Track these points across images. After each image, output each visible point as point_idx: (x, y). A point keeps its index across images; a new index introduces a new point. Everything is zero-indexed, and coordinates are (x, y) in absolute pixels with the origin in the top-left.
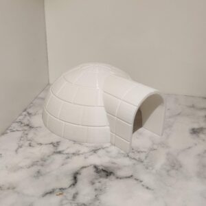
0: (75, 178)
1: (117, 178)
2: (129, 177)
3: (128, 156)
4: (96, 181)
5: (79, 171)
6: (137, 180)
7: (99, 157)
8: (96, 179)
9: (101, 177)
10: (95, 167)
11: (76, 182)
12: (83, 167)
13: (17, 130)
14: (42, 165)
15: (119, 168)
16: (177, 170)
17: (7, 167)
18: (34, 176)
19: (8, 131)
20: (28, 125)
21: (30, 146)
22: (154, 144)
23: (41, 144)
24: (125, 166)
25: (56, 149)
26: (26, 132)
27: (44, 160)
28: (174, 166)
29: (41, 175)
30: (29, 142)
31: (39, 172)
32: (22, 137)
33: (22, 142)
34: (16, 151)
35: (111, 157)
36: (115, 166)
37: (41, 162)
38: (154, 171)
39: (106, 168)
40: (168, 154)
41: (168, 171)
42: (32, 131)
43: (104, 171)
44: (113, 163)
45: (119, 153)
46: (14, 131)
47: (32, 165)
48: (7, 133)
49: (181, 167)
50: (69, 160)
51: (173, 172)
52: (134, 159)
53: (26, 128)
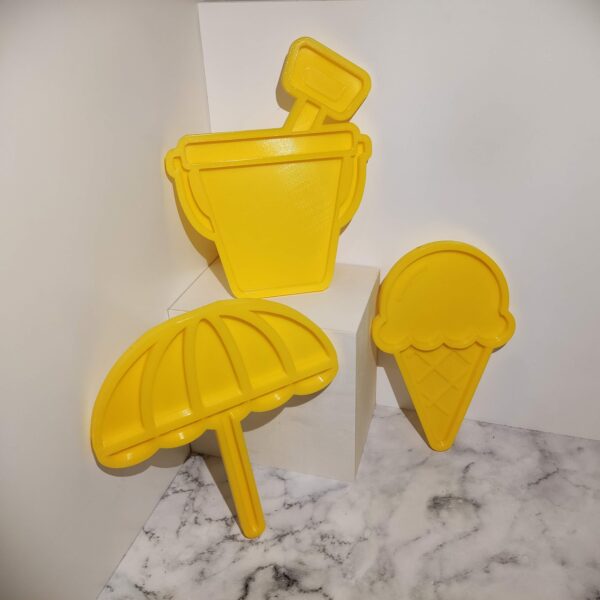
0: (246, 587)
1: (301, 591)
2: (317, 591)
3: (324, 550)
4: (273, 594)
5: (253, 574)
6: (325, 595)
7: (285, 550)
8: (273, 590)
9: (280, 587)
10: (276, 569)
11: (246, 594)
12: (260, 568)
13: (182, 490)
14: (208, 561)
15: (306, 574)
16: (386, 581)
17: (164, 561)
18: (196, 580)
19: (170, 492)
20: (196, 480)
21: (196, 523)
22: (366, 528)
23: (210, 520)
24: (315, 570)
25: (229, 531)
26: (193, 495)
27: (211, 551)
28: (384, 573)
29: (205, 579)
30: (195, 515)
31: (202, 573)
32: (187, 505)
33: (186, 515)
34: (178, 532)
35: (300, 551)
36: (302, 568)
37: (207, 555)
38: (353, 582)
39: (290, 570)
40: (382, 550)
41: (372, 583)
42: (202, 492)
43: (286, 576)
44: (301, 563)
45: (313, 544)
46: (177, 492)
47: (195, 561)
48: (167, 496)
49: (392, 576)
50: (243, 553)
51: (379, 585)
52: (331, 556)
53: (194, 486)
